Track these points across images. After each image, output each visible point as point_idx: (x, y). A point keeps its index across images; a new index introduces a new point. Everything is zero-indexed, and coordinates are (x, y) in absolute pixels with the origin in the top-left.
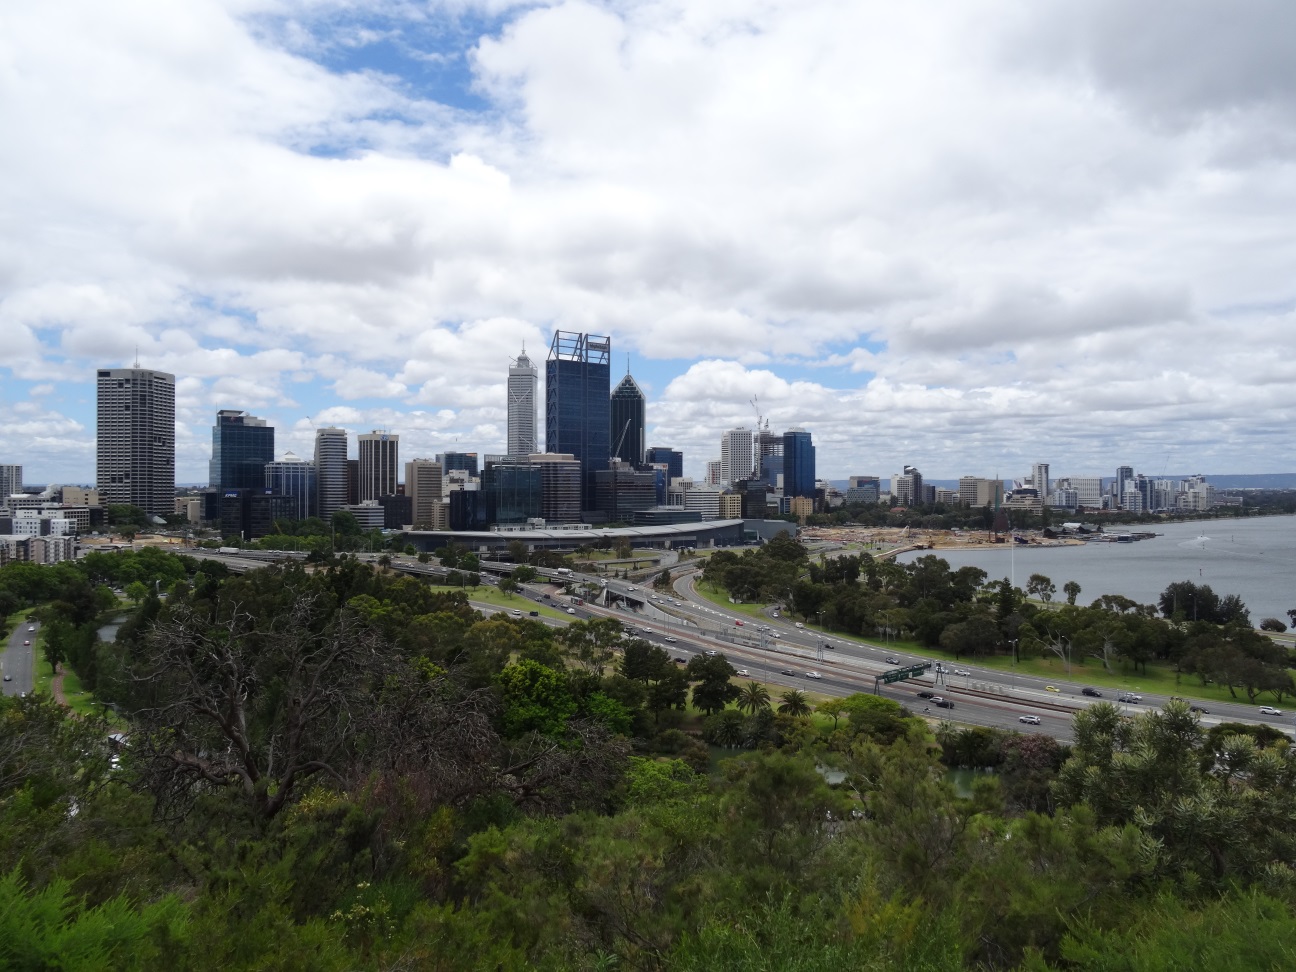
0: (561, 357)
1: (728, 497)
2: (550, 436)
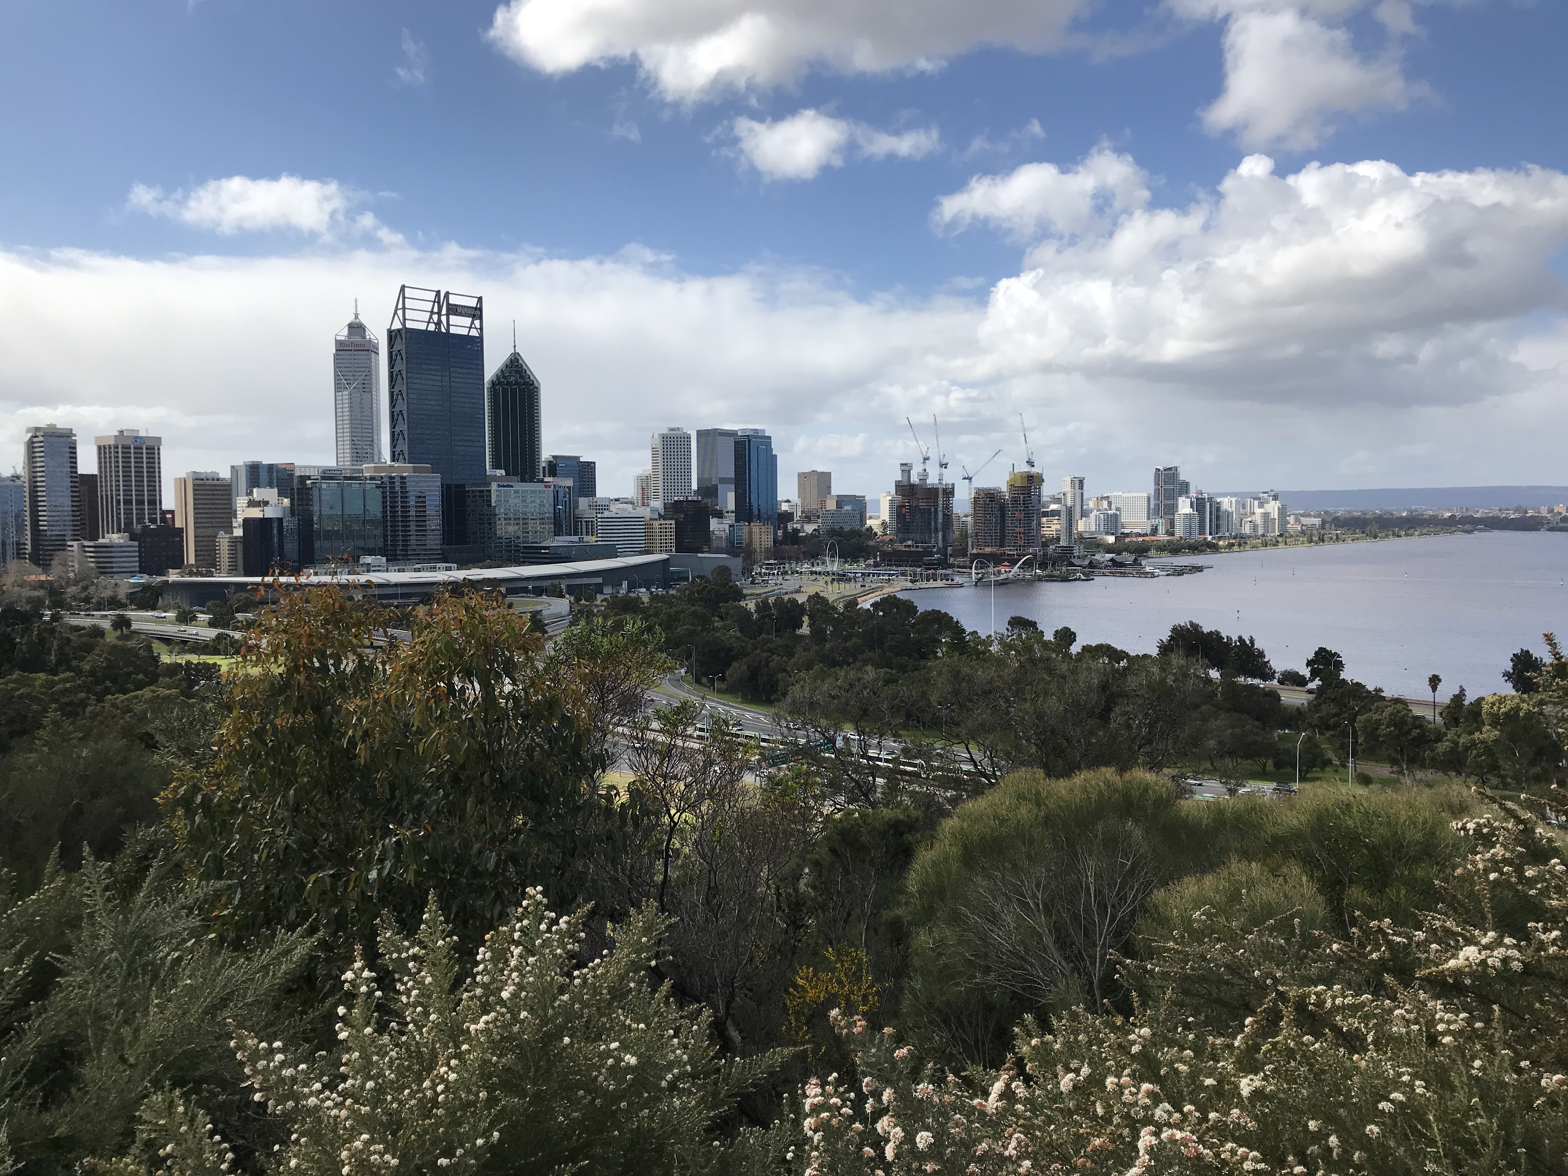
0: (409, 325)
1: (656, 524)
2: (396, 438)
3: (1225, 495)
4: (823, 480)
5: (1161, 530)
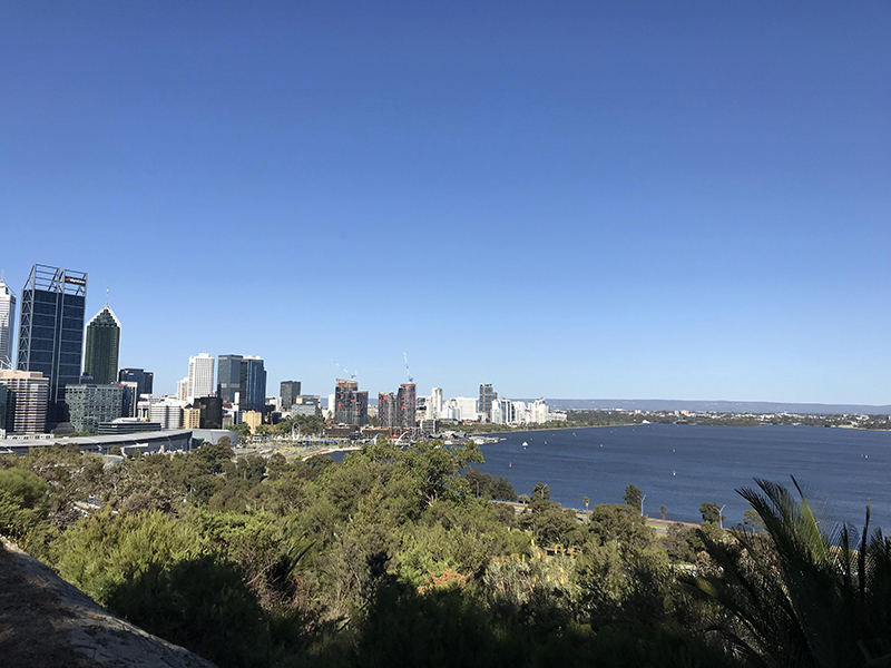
0: (38, 287)
1: (189, 410)
2: (21, 357)
3: (516, 400)
4: (296, 387)
5: (484, 419)
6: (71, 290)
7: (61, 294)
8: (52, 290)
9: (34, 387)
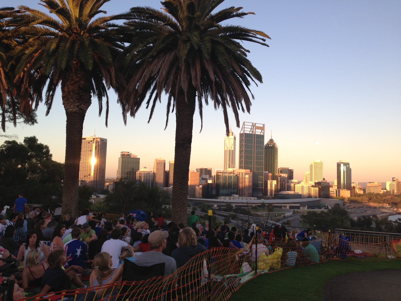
0: (246, 132)
1: (313, 188)
2: (240, 162)
6: (258, 132)
7: (254, 135)
8: (251, 132)
9: (247, 176)
